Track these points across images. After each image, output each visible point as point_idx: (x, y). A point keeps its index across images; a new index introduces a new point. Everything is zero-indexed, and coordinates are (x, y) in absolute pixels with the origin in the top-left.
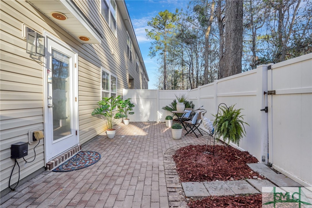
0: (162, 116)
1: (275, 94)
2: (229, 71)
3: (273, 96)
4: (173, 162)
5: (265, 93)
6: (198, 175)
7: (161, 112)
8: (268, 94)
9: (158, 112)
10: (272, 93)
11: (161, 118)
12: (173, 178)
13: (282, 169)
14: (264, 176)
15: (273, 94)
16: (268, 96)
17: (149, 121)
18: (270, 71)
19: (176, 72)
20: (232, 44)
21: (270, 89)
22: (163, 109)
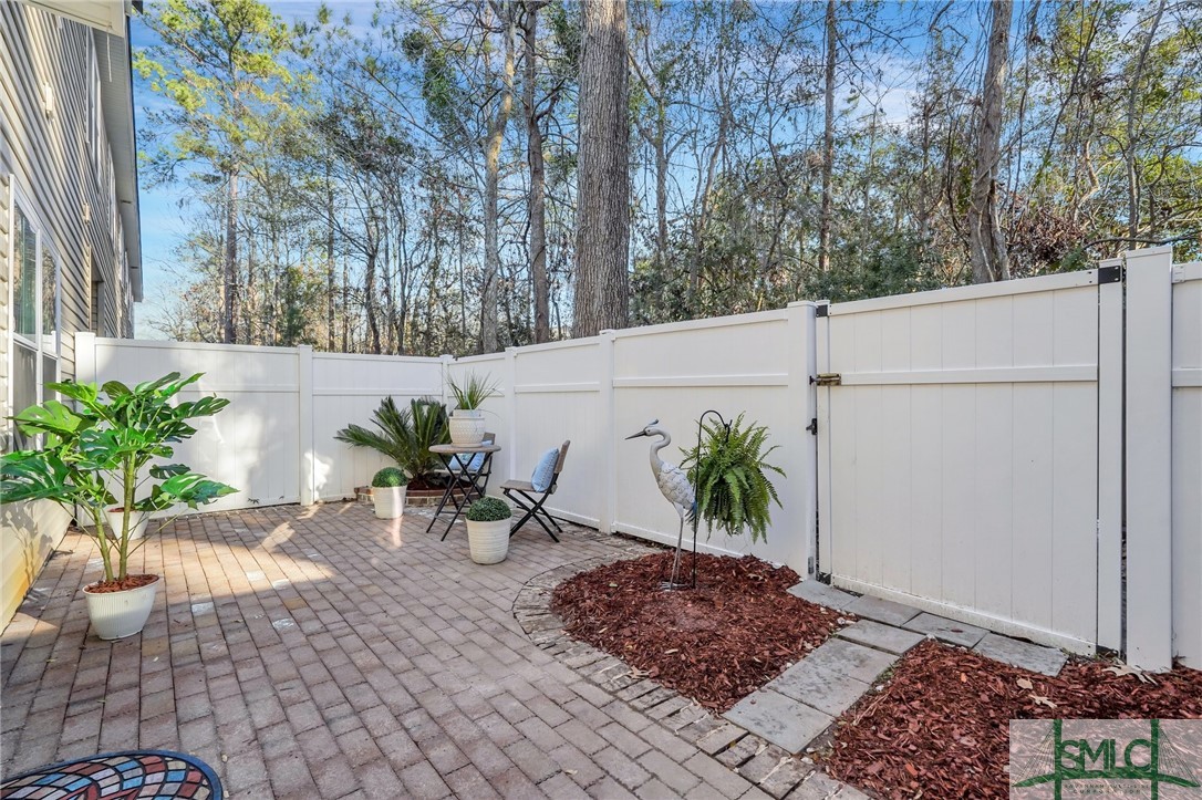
0: (327, 477)
1: (838, 383)
2: (596, 300)
3: (834, 389)
4: (601, 655)
5: (812, 380)
6: (738, 668)
7: (323, 453)
8: (819, 384)
9: (309, 456)
10: (830, 381)
11: (325, 485)
12: (678, 711)
13: (859, 581)
14: (848, 613)
15: (832, 383)
16: (818, 387)
17: (256, 505)
18: (821, 321)
19: (290, 274)
20: (603, 215)
21: (823, 371)
22: (340, 438)
